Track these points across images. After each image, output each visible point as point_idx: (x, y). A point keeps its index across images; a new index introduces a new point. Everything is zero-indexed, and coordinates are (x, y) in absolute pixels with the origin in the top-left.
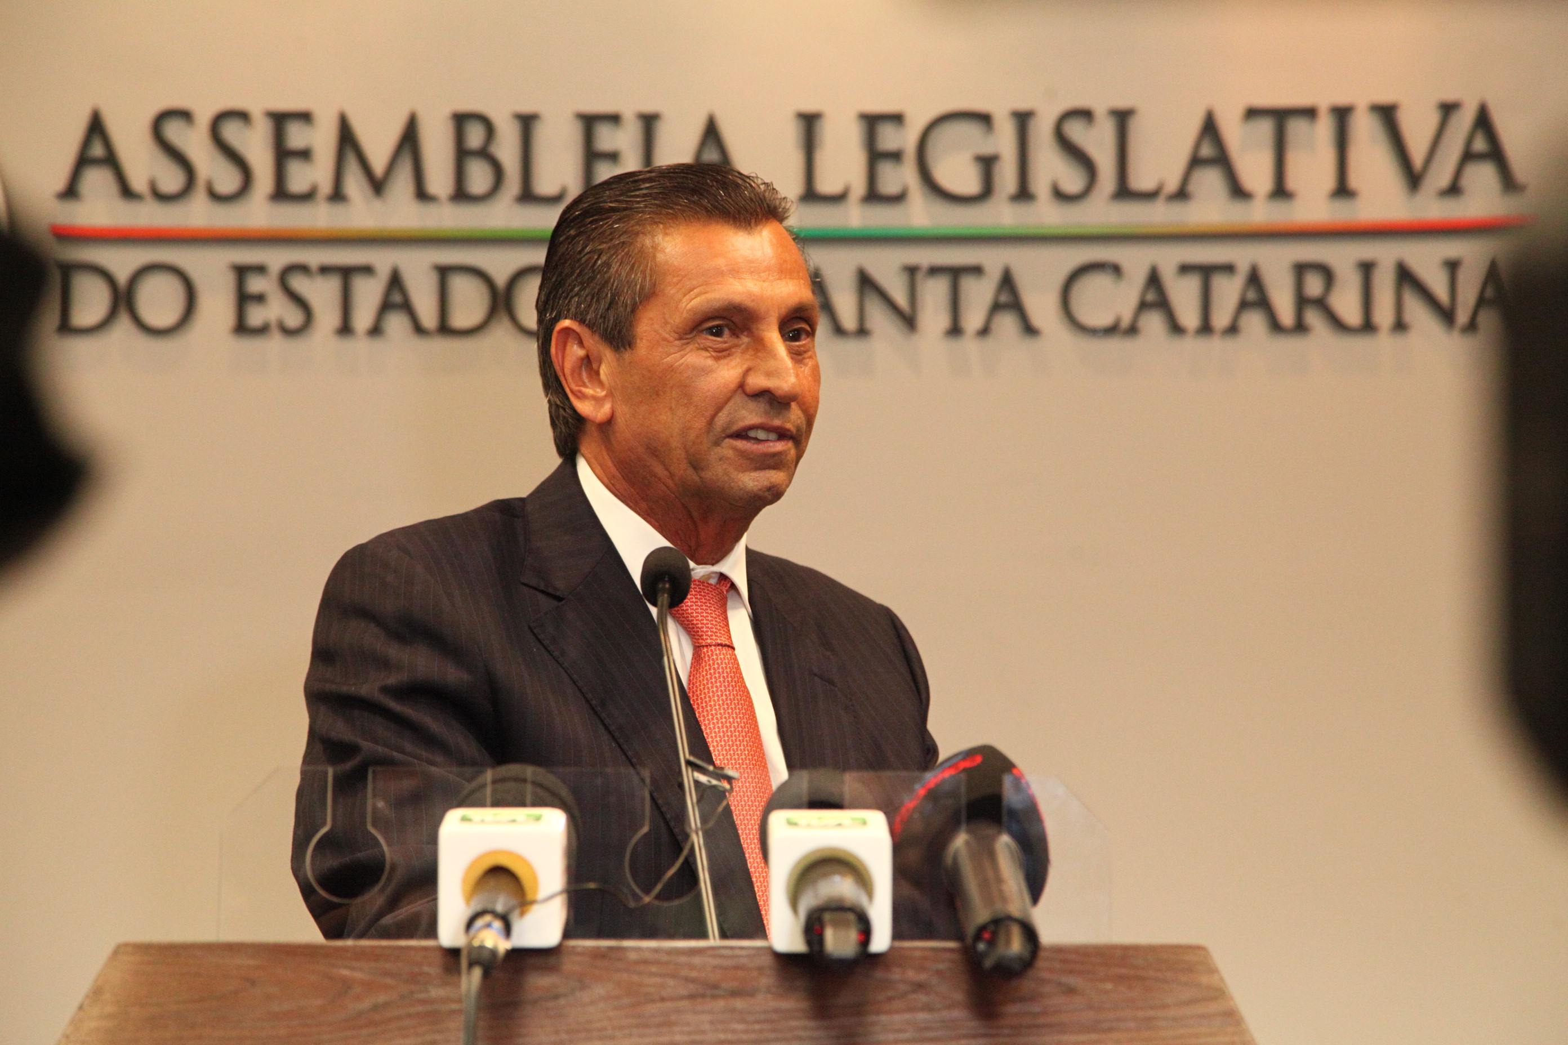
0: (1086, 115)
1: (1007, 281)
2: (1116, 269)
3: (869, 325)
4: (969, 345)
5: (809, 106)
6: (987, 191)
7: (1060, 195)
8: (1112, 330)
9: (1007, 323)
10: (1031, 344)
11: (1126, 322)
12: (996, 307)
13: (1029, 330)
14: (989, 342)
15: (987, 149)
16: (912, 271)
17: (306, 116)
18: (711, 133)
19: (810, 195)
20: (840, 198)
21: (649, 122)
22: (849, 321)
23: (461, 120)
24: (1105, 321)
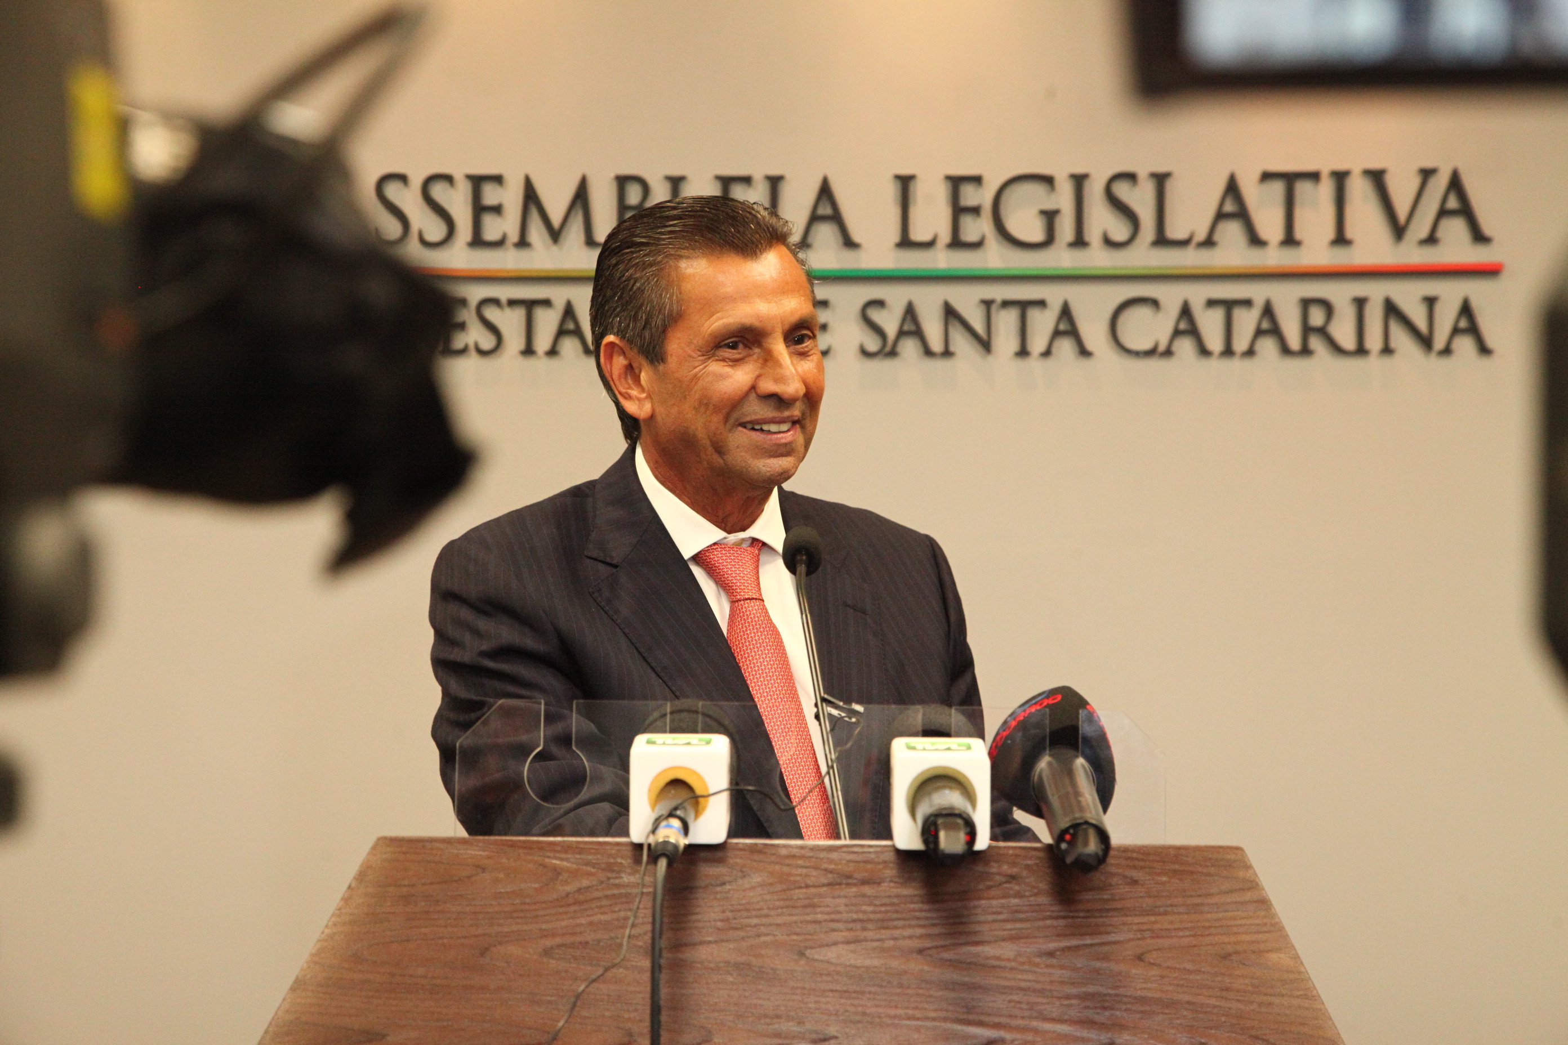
0: (1131, 177)
1: (1066, 312)
2: (1155, 303)
3: (953, 348)
4: (1034, 364)
5: (905, 171)
6: (1049, 240)
7: (1109, 243)
8: (1151, 353)
9: (1065, 347)
10: (1084, 363)
11: (1162, 348)
12: (1057, 334)
13: (1084, 352)
14: (1050, 362)
15: (1049, 206)
16: (988, 304)
17: (498, 179)
18: (825, 191)
19: (905, 243)
20: (930, 245)
21: (775, 182)
22: (936, 344)
23: (622, 181)
24: (1146, 345)
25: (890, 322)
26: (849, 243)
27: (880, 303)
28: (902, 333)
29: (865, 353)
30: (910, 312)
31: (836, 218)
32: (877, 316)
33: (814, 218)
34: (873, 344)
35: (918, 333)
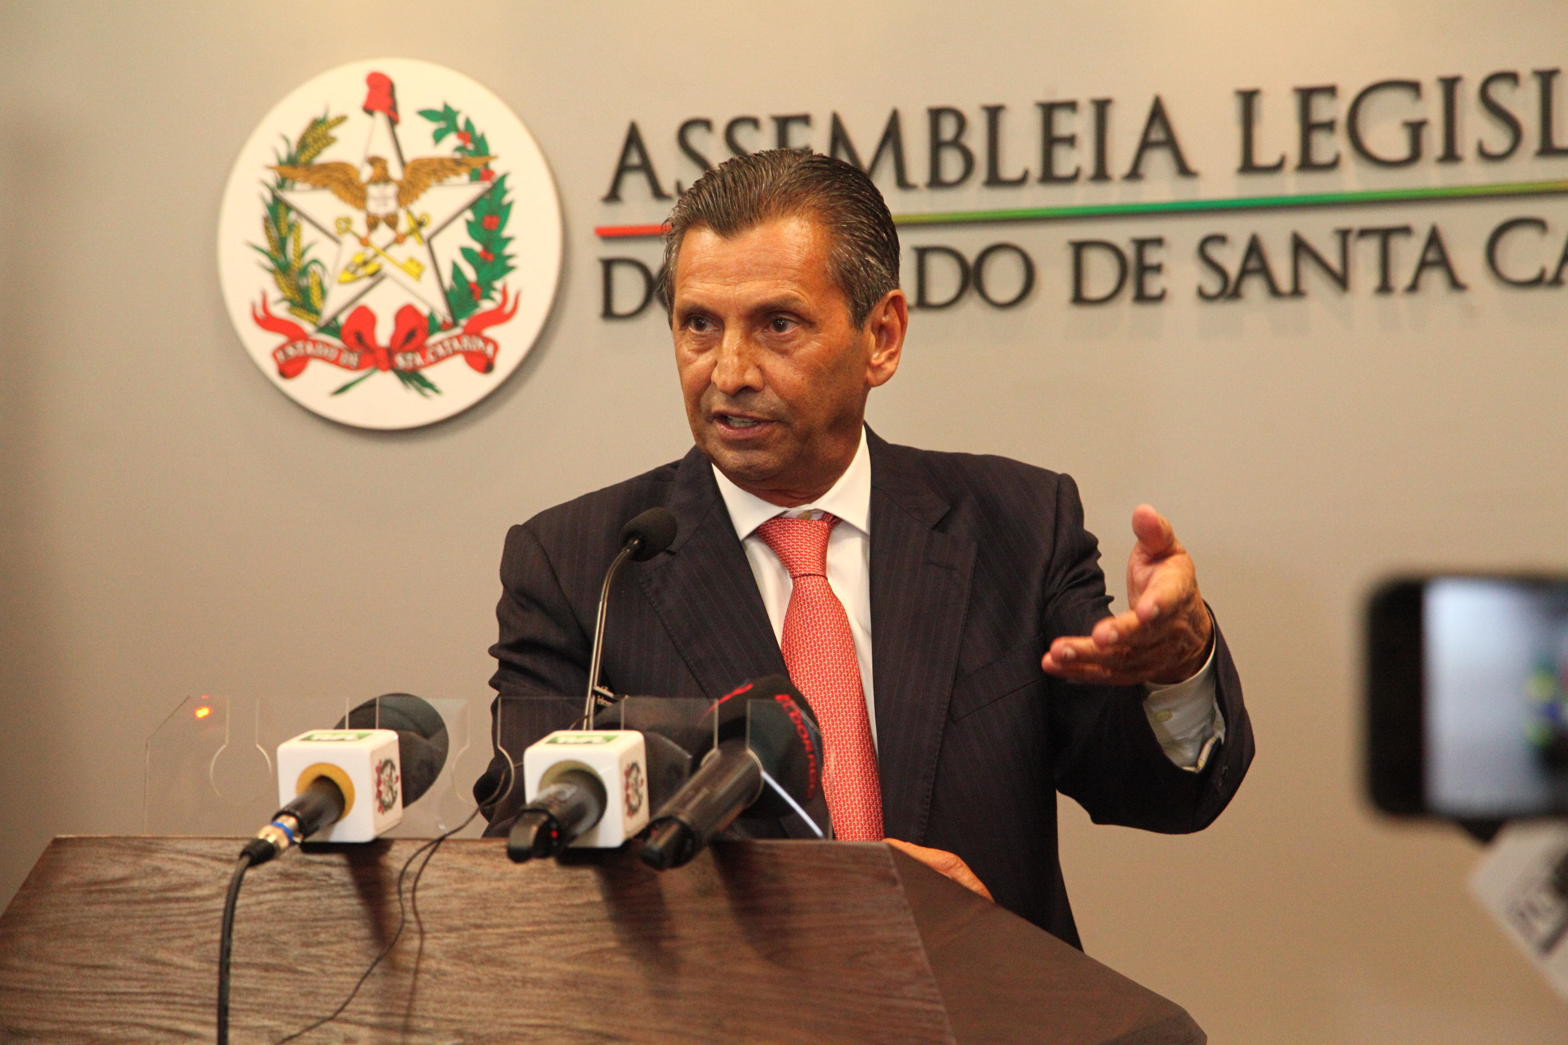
0: (1512, 77)
1: (1434, 239)
2: (1539, 224)
3: (1304, 286)
4: (1399, 302)
5: (1248, 85)
6: (1415, 155)
7: (1485, 155)
8: (1538, 282)
9: (1435, 280)
10: (1457, 298)
11: (1550, 275)
12: (1424, 265)
13: (1456, 284)
14: (1417, 299)
15: (1415, 116)
16: (1344, 234)
17: (805, 119)
18: (1158, 114)
19: (1248, 166)
20: (1278, 167)
21: (1102, 107)
22: (1284, 280)
23: (936, 115)
24: (1530, 273)
25: (1231, 260)
26: (1184, 170)
27: (1221, 239)
28: (1244, 272)
29: (1202, 295)
30: (1254, 248)
31: (1171, 143)
32: (1216, 252)
33: (1145, 145)
34: (1213, 286)
35: (1265, 271)
